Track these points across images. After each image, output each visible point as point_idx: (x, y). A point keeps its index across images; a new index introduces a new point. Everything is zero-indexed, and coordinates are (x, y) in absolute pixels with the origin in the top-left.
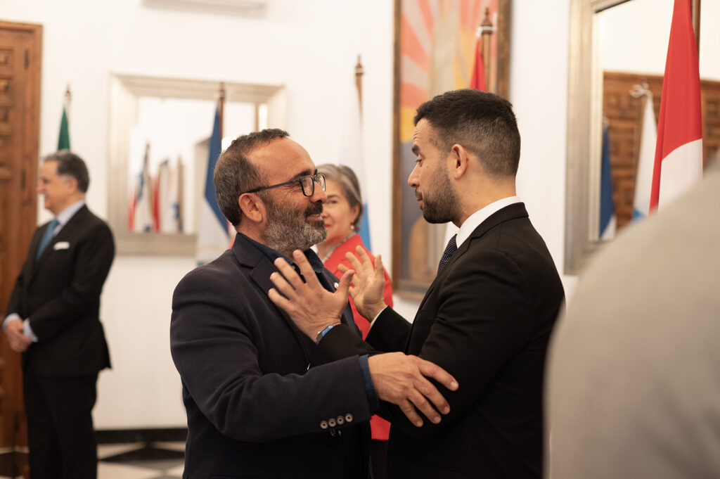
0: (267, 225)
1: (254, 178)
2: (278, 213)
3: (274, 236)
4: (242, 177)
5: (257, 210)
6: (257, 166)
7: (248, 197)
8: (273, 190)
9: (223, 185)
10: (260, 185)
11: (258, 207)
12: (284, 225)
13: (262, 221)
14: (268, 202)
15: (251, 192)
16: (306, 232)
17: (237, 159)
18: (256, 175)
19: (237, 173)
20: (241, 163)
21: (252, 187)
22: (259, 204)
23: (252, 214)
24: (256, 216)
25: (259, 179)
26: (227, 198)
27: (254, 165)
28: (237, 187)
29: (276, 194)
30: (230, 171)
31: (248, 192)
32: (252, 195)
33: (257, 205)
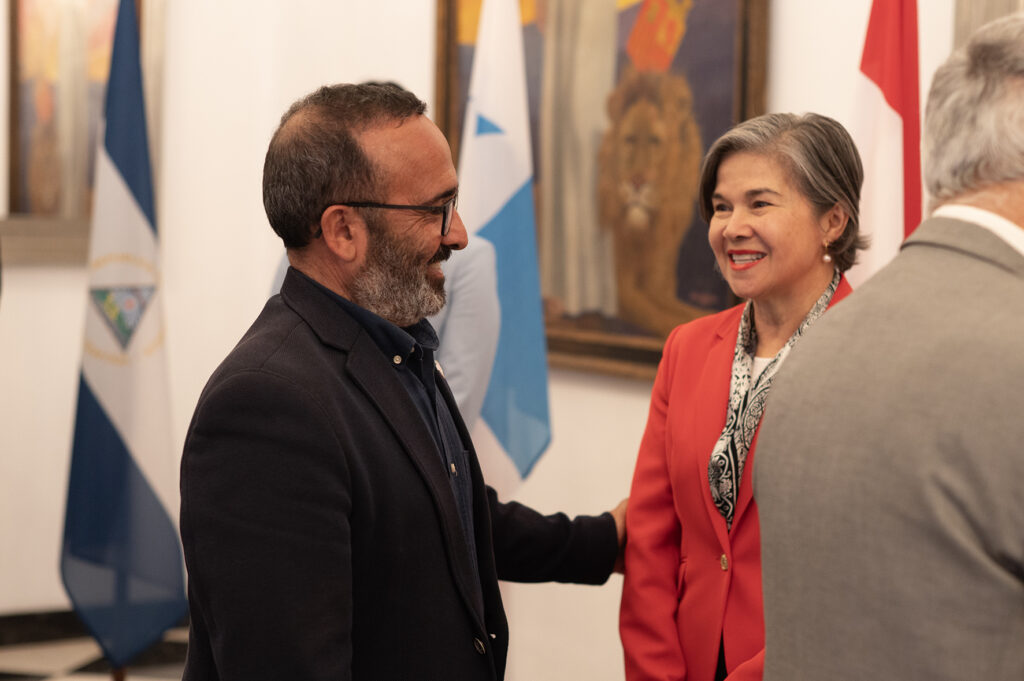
0: (363, 270)
1: (364, 183)
2: (388, 254)
3: (371, 292)
4: (342, 175)
5: (349, 237)
6: (376, 161)
7: (341, 212)
8: (392, 212)
9: (296, 174)
10: (370, 197)
11: (352, 234)
12: (393, 276)
13: (353, 260)
14: (375, 230)
15: (349, 204)
16: (421, 293)
17: (339, 135)
18: (369, 178)
19: (333, 162)
20: (345, 149)
21: (356, 198)
22: (358, 229)
23: (338, 244)
24: (344, 248)
25: (372, 186)
26: (298, 200)
27: (369, 158)
28: (325, 189)
29: (396, 220)
30: (320, 155)
31: (343, 204)
32: (351, 210)
33: (352, 229)
